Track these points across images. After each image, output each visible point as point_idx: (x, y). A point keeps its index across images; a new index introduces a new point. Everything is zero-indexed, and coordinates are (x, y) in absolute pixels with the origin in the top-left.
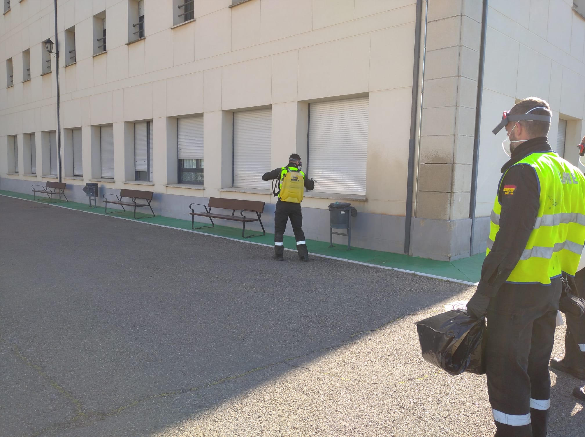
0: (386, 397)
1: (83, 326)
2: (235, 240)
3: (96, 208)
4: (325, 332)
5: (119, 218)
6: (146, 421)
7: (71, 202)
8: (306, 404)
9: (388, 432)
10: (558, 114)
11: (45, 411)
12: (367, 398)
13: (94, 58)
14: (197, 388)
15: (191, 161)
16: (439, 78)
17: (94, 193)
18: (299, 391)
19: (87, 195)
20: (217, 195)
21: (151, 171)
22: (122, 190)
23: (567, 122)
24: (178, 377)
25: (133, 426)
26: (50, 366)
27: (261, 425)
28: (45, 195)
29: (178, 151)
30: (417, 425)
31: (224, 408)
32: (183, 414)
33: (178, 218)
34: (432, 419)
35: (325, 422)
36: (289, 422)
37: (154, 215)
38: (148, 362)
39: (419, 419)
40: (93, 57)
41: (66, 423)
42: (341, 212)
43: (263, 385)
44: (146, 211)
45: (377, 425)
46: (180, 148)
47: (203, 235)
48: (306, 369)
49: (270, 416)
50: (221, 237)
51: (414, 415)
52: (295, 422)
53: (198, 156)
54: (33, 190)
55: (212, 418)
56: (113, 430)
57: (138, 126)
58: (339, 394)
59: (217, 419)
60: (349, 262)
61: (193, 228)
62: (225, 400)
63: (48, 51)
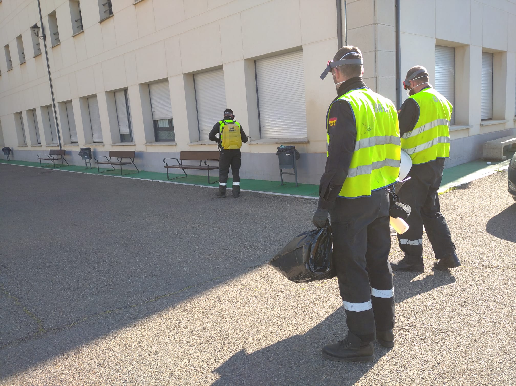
0: (286, 301)
1: (58, 265)
2: (202, 186)
3: (92, 169)
4: (253, 255)
5: (109, 176)
6: (90, 332)
7: (71, 165)
8: (219, 311)
9: (278, 326)
10: (482, 49)
11: (14, 330)
12: (270, 303)
13: (75, 37)
14: (136, 305)
15: (164, 121)
16: (359, 27)
17: (88, 156)
18: (217, 302)
19: (82, 158)
20: (187, 149)
21: (132, 133)
22: (110, 151)
23: (494, 55)
24: (123, 298)
25: (79, 336)
26: (26, 297)
27: (179, 328)
28: (50, 162)
29: (152, 114)
30: (303, 320)
31: (153, 318)
32: (119, 325)
33: (158, 172)
34: (318, 315)
35: (230, 323)
36: (202, 325)
37: (138, 170)
38: (102, 289)
39: (307, 315)
40: (73, 37)
41: (28, 337)
42: (287, 154)
43: (190, 299)
44: (131, 168)
45: (271, 322)
46: (154, 111)
47: (176, 184)
48: (229, 284)
49: (188, 322)
50: (190, 184)
51: (304, 313)
52: (207, 324)
53: (169, 117)
54: (39, 158)
55: (141, 327)
56: (62, 340)
57: (118, 95)
58: (249, 301)
59: (145, 327)
60: (294, 197)
61: (168, 179)
62: (156, 312)
63: (36, 35)
